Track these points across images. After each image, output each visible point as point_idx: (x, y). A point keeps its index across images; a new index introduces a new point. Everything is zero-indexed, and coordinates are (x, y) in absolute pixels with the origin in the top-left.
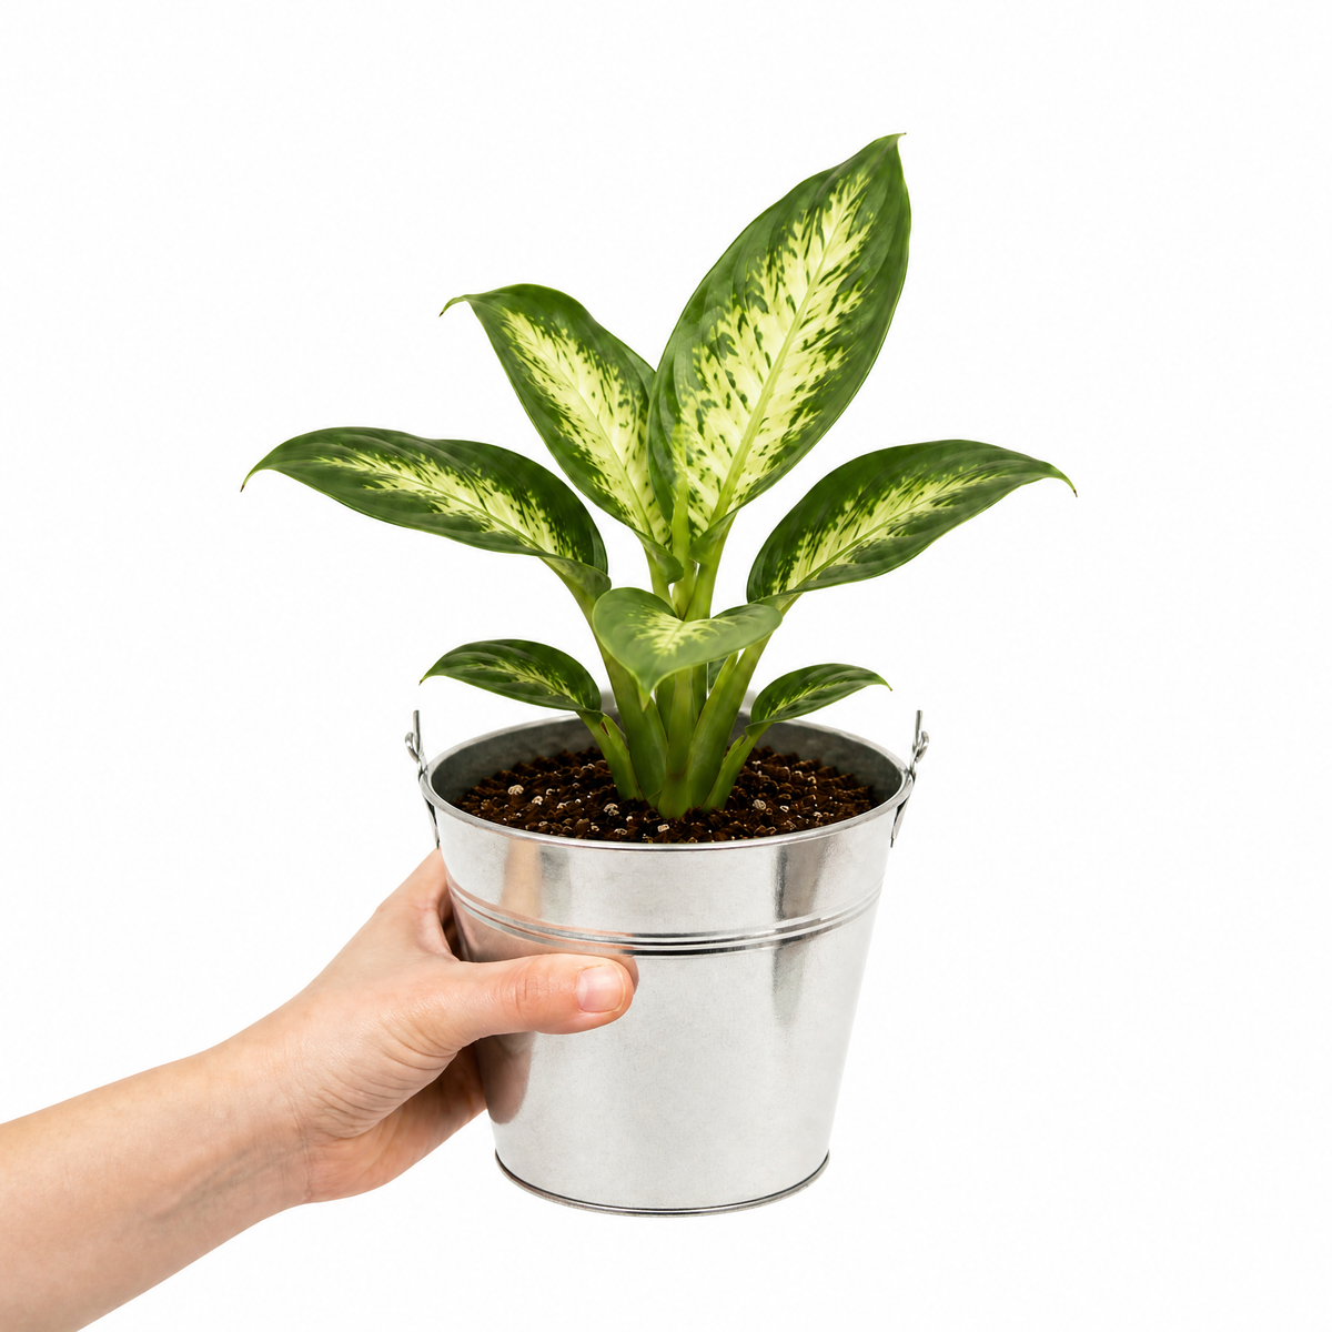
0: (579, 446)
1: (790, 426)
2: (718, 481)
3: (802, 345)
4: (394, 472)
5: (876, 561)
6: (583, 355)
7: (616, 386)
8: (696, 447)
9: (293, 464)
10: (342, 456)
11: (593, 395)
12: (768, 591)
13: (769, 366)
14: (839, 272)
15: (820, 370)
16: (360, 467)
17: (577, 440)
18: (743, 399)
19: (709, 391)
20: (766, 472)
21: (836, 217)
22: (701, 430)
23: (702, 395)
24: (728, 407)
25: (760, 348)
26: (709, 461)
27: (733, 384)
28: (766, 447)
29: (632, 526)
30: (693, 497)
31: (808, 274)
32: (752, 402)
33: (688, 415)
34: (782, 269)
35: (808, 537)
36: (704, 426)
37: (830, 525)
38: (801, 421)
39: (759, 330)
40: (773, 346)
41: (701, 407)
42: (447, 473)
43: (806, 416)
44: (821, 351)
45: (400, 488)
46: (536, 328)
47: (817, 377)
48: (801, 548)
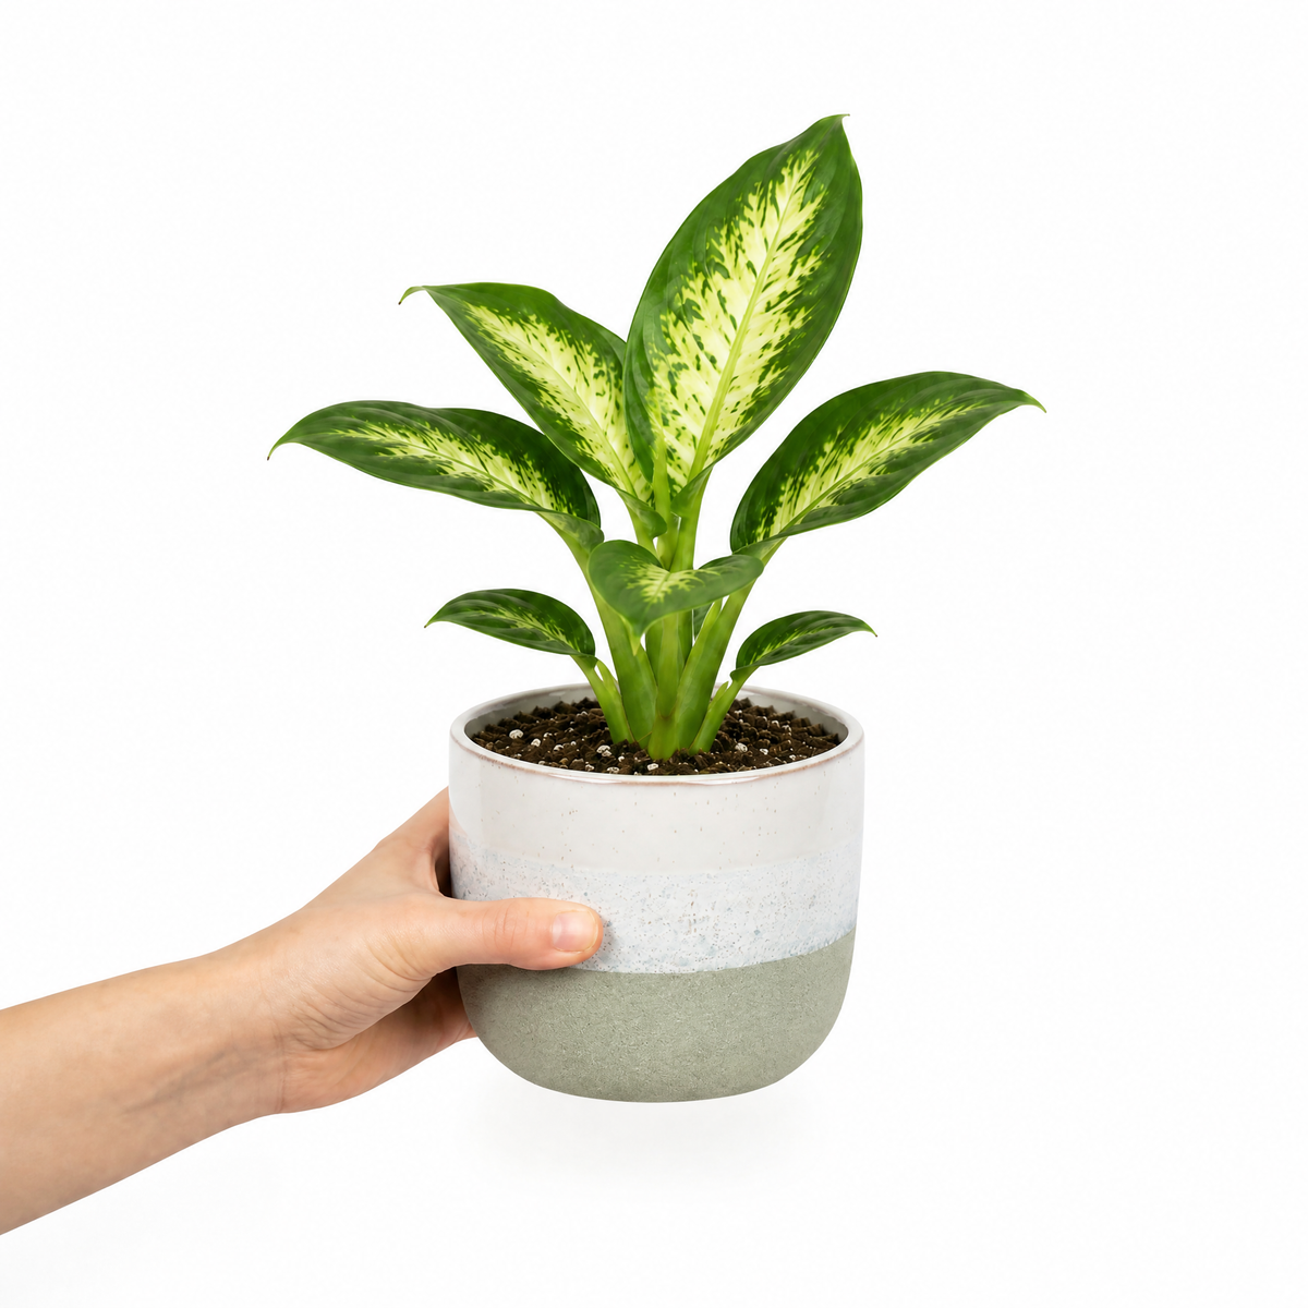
0: (559, 415)
1: (760, 381)
2: (694, 439)
3: (766, 306)
4: (404, 440)
5: (858, 500)
6: (554, 336)
7: (590, 360)
8: (671, 408)
9: (312, 437)
10: (355, 427)
11: (569, 369)
12: (752, 538)
13: (735, 327)
14: (796, 238)
15: (785, 329)
16: (374, 438)
17: (558, 409)
18: (713, 360)
19: (679, 354)
20: (739, 427)
21: (790, 189)
22: (674, 392)
23: (673, 359)
24: (698, 368)
25: (725, 311)
26: (684, 420)
27: (701, 346)
28: (738, 403)
29: (615, 486)
30: (670, 453)
31: (766, 241)
32: (721, 364)
33: (660, 378)
34: (740, 238)
35: (790, 481)
36: (677, 388)
37: (811, 468)
38: (770, 377)
39: (723, 294)
40: (737, 307)
41: (673, 370)
42: (451, 440)
43: (775, 371)
44: (785, 311)
45: (409, 454)
46: (502, 318)
47: (783, 336)
48: (783, 493)
